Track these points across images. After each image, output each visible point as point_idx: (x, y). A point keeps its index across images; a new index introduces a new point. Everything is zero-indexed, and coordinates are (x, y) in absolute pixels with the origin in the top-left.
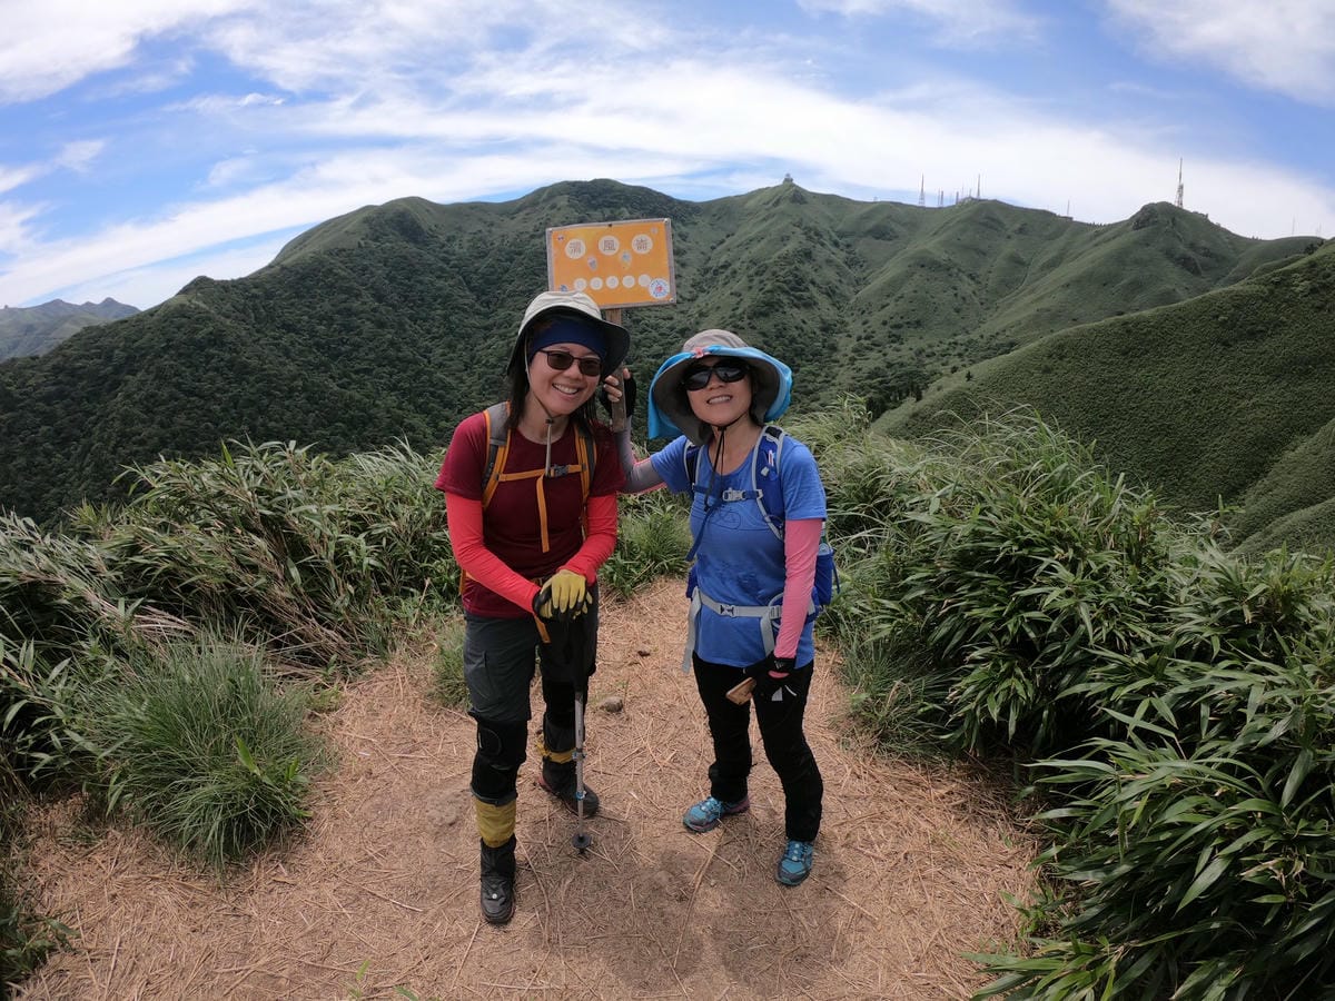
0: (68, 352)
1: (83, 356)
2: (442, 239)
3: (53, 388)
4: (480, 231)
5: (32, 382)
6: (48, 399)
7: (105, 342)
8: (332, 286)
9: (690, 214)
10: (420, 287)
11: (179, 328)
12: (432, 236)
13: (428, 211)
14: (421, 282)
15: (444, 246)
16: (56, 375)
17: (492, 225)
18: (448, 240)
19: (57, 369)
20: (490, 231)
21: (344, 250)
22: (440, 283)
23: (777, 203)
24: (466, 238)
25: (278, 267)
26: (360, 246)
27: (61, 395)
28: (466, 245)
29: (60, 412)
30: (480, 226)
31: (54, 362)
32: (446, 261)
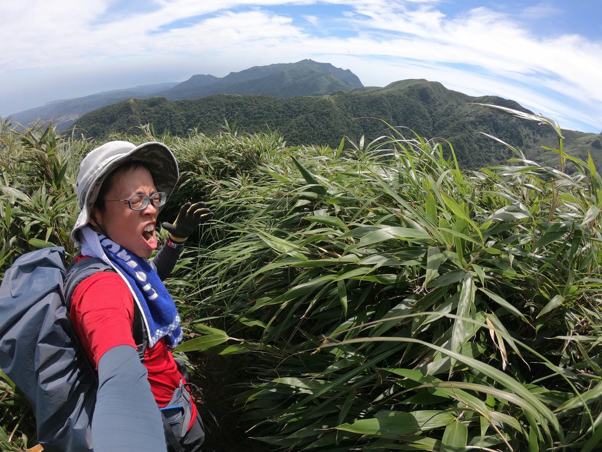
0: (291, 101)
1: (293, 104)
2: (437, 103)
3: (282, 109)
4: (453, 105)
5: (278, 106)
6: (279, 112)
7: (301, 102)
8: (379, 108)
9: (547, 132)
10: (412, 119)
11: (320, 106)
12: (433, 101)
13: (439, 90)
14: (413, 117)
15: (436, 106)
16: (285, 106)
17: (460, 104)
18: (439, 105)
19: (286, 105)
20: (457, 107)
21: (394, 96)
22: (420, 120)
23: (588, 143)
24: (447, 106)
25: (368, 95)
26: (400, 96)
27: (283, 112)
28: (444, 108)
29: (281, 117)
30: (455, 104)
31: (286, 102)
32: (431, 113)
